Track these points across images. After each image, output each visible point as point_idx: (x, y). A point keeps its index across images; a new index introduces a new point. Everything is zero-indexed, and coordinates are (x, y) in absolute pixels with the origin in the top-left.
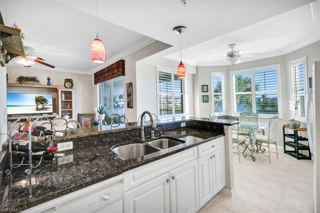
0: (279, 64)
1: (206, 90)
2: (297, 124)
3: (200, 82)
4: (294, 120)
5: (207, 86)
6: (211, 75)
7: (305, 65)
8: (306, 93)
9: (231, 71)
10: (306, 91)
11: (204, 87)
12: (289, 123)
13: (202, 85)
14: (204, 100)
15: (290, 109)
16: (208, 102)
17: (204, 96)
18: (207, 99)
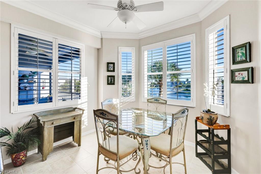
0: (194, 35)
1: (112, 69)
2: (213, 118)
3: (105, 59)
4: (210, 110)
5: (114, 64)
6: (119, 51)
7: (227, 29)
8: (227, 72)
9: (142, 46)
10: (227, 69)
11: (109, 65)
12: (203, 115)
13: (107, 63)
14: (110, 81)
15: (204, 95)
16: (114, 84)
17: (108, 76)
18: (113, 81)
